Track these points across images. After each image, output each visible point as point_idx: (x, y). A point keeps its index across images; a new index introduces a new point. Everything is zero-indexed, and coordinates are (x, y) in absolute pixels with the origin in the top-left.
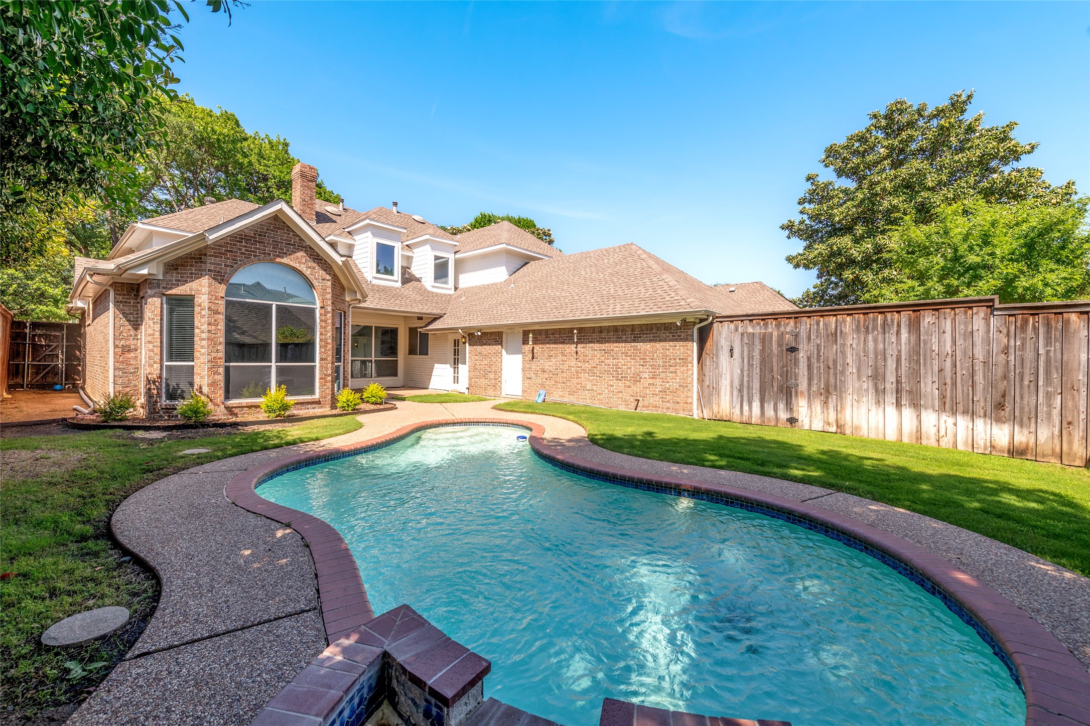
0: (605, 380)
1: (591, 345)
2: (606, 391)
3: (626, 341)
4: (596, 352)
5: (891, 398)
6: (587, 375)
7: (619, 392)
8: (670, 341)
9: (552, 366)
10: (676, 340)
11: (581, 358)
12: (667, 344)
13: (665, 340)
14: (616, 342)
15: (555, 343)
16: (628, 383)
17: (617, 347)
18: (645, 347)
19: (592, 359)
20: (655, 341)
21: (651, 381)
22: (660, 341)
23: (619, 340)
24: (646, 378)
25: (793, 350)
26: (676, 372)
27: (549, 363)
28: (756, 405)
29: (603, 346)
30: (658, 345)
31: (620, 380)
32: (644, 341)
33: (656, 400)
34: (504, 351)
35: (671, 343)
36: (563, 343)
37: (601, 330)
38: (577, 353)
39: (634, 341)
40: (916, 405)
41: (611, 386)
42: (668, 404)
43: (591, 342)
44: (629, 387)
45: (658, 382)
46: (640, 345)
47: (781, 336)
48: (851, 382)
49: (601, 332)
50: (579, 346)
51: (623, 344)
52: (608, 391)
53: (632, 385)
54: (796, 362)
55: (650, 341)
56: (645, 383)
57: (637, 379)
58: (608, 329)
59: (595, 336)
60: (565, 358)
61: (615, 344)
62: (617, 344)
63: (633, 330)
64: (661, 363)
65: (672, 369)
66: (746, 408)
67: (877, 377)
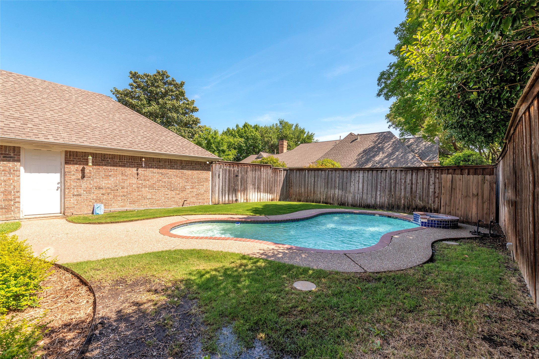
0: (162, 191)
1: (150, 169)
2: (163, 198)
3: (177, 169)
4: (155, 174)
5: (256, 190)
6: (147, 189)
7: (172, 198)
8: (201, 170)
9: (111, 184)
10: (204, 170)
11: (142, 178)
12: (199, 172)
13: (198, 170)
14: (170, 169)
15: (114, 166)
16: (178, 192)
17: (170, 171)
18: (189, 172)
19: (152, 178)
20: (194, 170)
21: (191, 190)
22: (196, 170)
23: (172, 167)
24: (188, 189)
25: (237, 176)
26: (203, 185)
27: (106, 182)
28: (227, 196)
29: (161, 171)
30: (195, 172)
31: (173, 191)
32: (187, 169)
33: (194, 199)
34: (22, 169)
35: (201, 171)
36: (124, 166)
37: (159, 160)
38: (138, 174)
39: (182, 169)
40: (260, 192)
41: (167, 194)
42: (200, 201)
43: (151, 167)
44: (179, 194)
45: (195, 190)
46: (185, 171)
47: (234, 171)
48: (250, 186)
49: (159, 162)
50: (140, 169)
51: (175, 170)
52: (165, 198)
53: (180, 193)
54: (238, 180)
55: (191, 170)
56: (188, 191)
57: (183, 189)
58: (165, 160)
59: (154, 163)
60: (125, 178)
61: (169, 170)
62: (171, 170)
63: (181, 163)
64: (196, 180)
65: (202, 184)
66: (224, 198)
67: (254, 185)
